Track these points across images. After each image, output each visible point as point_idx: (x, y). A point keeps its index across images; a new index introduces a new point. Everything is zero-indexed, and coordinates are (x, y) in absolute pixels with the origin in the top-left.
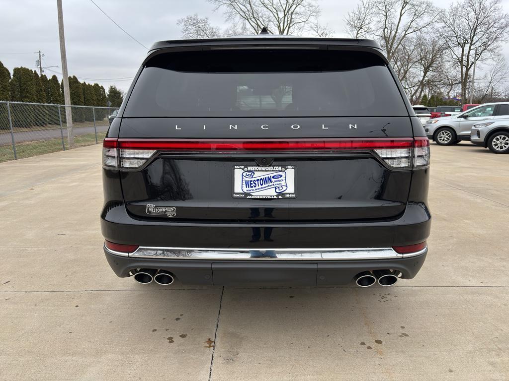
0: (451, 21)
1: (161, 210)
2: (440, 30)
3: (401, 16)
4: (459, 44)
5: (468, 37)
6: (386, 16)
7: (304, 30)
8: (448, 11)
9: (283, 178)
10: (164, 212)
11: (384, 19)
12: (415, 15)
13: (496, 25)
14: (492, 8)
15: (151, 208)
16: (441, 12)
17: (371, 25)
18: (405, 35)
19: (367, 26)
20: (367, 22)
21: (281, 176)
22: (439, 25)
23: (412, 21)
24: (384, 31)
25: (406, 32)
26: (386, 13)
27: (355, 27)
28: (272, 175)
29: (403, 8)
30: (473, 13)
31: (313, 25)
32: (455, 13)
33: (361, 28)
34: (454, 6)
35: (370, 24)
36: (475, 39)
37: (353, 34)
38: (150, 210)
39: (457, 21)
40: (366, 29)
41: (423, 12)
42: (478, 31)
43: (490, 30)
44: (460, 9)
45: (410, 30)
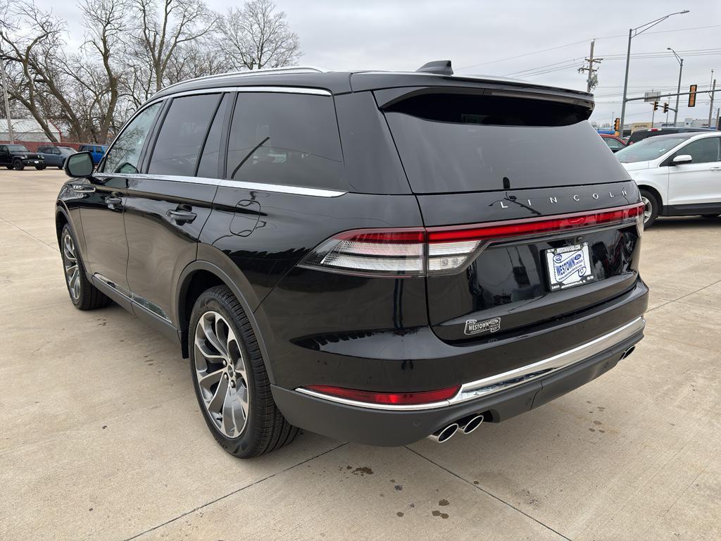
0: (233, 32)
1: (484, 325)
2: (221, 43)
3: (167, 14)
4: (245, 63)
5: (254, 56)
6: (144, 11)
7: (9, 12)
8: (227, 18)
9: (581, 258)
10: (488, 327)
11: (140, 14)
12: (184, 16)
13: (284, 45)
14: (277, 23)
15: (472, 324)
16: (219, 18)
17: (124, 21)
18: (176, 42)
19: (119, 21)
20: (117, 14)
21: (580, 255)
22: (219, 36)
23: (182, 25)
24: (144, 32)
25: (176, 38)
26: (144, 7)
27: (100, 21)
28: (574, 256)
29: (167, 4)
30: (256, 26)
31: (25, 6)
32: (235, 21)
33: (109, 23)
34: (233, 13)
35: (122, 19)
36: (264, 60)
37: (98, 30)
38: (470, 328)
39: (240, 34)
40: (116, 26)
41: (195, 14)
42: (265, 50)
43: (279, 50)
44: (240, 18)
45: (181, 38)
